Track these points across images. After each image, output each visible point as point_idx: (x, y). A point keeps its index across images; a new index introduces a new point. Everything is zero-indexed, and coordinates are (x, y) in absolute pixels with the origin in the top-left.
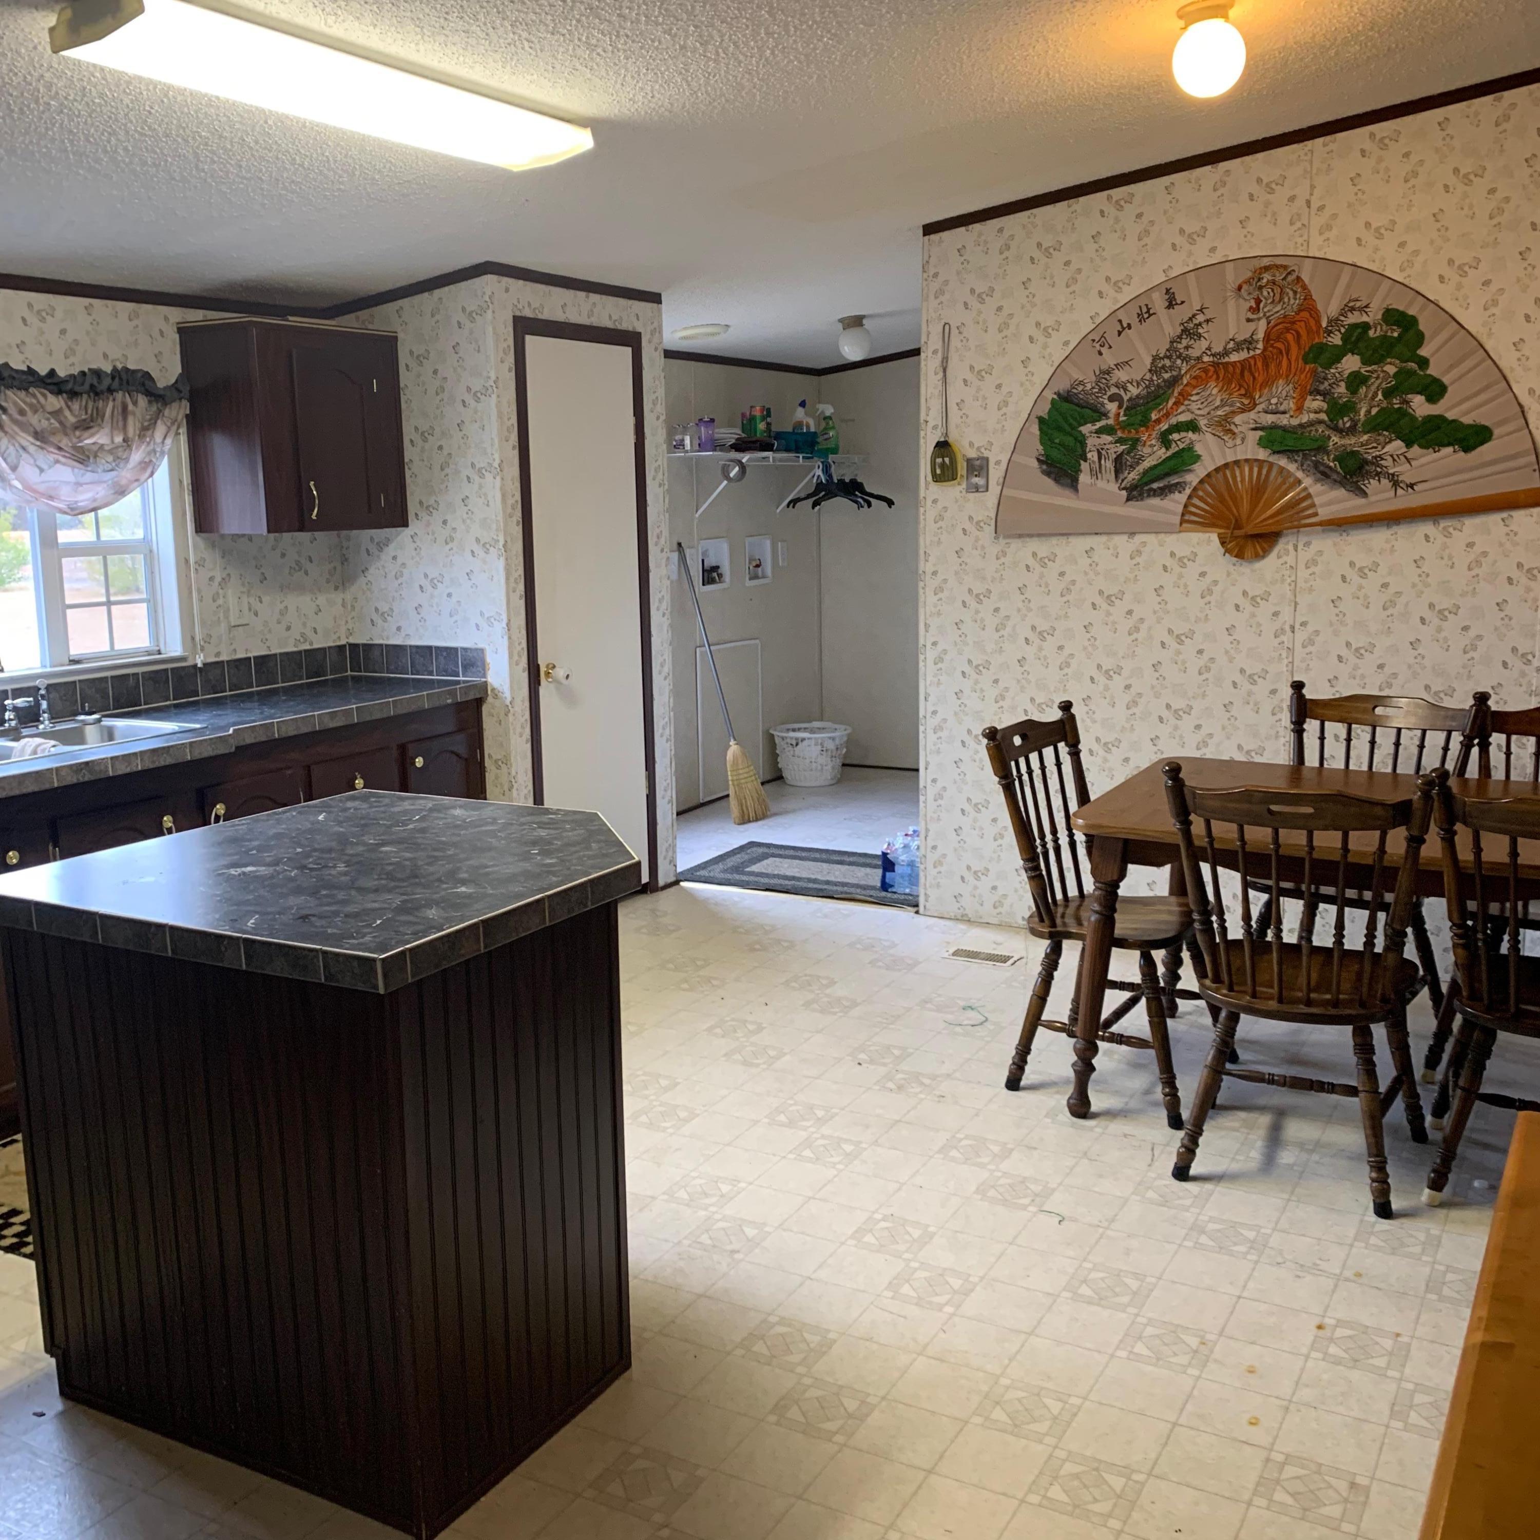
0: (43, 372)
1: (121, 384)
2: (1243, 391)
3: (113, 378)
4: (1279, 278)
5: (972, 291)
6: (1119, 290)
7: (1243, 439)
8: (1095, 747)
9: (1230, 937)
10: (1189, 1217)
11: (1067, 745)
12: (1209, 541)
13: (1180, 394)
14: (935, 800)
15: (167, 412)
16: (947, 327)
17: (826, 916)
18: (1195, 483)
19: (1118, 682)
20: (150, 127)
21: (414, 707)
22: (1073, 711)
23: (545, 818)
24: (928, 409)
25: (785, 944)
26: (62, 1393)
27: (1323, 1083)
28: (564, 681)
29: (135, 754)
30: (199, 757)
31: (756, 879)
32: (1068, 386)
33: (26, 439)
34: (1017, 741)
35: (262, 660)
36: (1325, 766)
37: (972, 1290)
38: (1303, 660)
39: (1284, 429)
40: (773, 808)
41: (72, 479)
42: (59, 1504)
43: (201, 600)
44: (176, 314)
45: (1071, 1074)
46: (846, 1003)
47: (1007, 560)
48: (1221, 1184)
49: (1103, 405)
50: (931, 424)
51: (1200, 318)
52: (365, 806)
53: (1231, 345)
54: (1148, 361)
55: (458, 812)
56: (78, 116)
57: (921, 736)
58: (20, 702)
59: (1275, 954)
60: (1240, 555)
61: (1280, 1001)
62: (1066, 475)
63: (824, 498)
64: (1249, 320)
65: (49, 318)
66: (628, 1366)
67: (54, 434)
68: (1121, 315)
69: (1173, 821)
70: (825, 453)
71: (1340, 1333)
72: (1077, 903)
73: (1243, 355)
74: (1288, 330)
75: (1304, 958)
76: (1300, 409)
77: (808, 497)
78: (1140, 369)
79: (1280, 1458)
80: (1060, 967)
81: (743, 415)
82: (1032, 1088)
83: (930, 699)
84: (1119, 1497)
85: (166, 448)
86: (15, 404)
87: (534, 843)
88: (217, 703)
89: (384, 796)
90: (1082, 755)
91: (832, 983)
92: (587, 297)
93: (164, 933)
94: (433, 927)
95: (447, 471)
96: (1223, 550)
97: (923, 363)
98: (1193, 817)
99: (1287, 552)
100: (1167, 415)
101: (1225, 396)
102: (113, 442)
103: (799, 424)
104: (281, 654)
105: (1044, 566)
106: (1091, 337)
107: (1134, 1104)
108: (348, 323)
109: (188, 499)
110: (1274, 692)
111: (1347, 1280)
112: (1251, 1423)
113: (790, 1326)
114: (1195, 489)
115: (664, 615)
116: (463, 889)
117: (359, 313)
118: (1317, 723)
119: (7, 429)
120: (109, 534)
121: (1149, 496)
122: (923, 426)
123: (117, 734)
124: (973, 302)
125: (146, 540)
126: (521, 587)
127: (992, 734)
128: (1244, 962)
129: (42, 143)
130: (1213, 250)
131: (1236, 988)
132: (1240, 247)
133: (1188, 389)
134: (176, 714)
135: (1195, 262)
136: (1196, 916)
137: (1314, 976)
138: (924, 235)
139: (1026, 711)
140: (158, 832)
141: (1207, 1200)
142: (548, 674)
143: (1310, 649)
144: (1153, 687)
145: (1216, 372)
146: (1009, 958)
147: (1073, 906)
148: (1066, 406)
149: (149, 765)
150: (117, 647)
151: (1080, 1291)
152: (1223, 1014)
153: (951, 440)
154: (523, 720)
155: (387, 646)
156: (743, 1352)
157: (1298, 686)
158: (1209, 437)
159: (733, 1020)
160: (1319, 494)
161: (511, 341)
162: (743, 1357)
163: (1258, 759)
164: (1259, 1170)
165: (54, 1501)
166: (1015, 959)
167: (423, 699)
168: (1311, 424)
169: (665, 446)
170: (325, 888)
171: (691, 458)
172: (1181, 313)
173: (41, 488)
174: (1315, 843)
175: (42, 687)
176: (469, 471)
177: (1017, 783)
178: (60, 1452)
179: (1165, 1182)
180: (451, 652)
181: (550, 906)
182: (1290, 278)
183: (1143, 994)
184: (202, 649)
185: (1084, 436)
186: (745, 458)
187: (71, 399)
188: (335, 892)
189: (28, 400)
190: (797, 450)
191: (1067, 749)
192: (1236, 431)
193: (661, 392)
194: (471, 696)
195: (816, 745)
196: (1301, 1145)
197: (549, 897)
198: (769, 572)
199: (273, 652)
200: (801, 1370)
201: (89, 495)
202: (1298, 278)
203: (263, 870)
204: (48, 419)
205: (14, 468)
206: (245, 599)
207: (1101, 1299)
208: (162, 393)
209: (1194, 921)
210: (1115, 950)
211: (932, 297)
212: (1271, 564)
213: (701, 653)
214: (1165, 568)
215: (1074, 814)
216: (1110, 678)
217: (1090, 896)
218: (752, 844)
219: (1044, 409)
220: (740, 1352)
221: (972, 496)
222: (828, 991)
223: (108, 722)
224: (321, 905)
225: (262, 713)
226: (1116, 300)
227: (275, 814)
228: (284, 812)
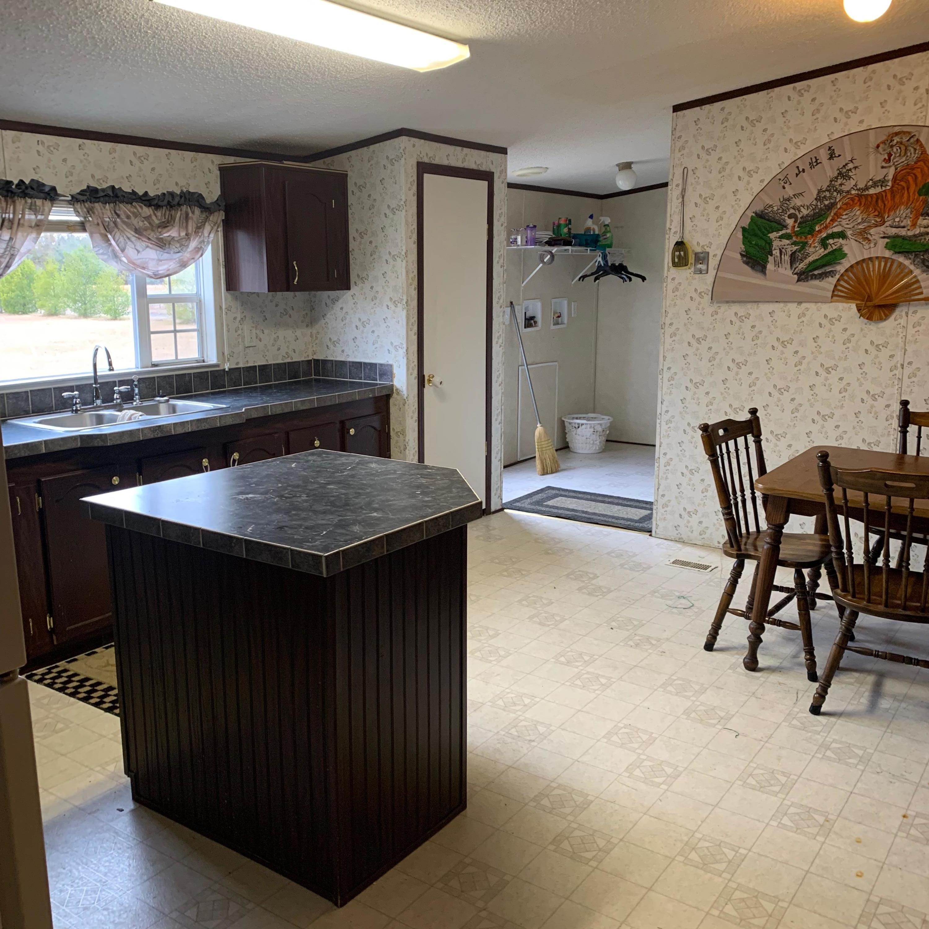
0: (141, 193)
1: (185, 201)
2: (876, 213)
3: (181, 197)
4: (905, 139)
5: (703, 147)
6: (798, 147)
7: (875, 244)
8: (770, 437)
9: (855, 562)
10: (820, 738)
11: (753, 436)
12: (850, 308)
13: (835, 214)
14: (665, 466)
15: (211, 218)
16: (686, 170)
17: (593, 535)
18: (842, 271)
19: (787, 396)
20: (205, 46)
21: (350, 399)
22: (758, 414)
23: (425, 472)
24: (672, 221)
25: (568, 551)
26: (134, 799)
27: (911, 659)
28: (440, 386)
29: (187, 422)
30: (224, 425)
31: (550, 510)
32: (762, 208)
33: (130, 233)
34: (721, 432)
35: (263, 368)
36: (921, 455)
37: (679, 776)
38: (908, 387)
39: (904, 238)
40: (562, 466)
41: (156, 257)
42: (130, 865)
43: (228, 331)
44: (218, 159)
45: (746, 643)
46: (605, 590)
47: (718, 317)
48: (841, 719)
49: (784, 221)
50: (673, 231)
51: (851, 166)
52: (319, 459)
53: (871, 183)
54: (815, 193)
55: (373, 465)
56: (164, 40)
57: (658, 426)
58: (123, 388)
59: (884, 576)
60: (870, 318)
61: (886, 606)
62: (759, 264)
63: (602, 275)
64: (883, 167)
65: (145, 161)
66: (464, 807)
67: (146, 230)
68: (798, 163)
69: (822, 488)
70: (604, 247)
71: (918, 821)
72: (755, 536)
73: (878, 190)
74: (909, 174)
75: (904, 580)
76: (914, 225)
77: (592, 274)
78: (810, 198)
79: (877, 900)
80: (742, 575)
81: (554, 224)
82: (721, 650)
83: (664, 403)
84: (770, 916)
85: (211, 239)
86: (125, 212)
87: (418, 487)
88: (236, 392)
89: (331, 454)
90: (762, 443)
91: (596, 577)
92: (462, 150)
93: (199, 533)
94: (356, 538)
95: (374, 256)
96: (859, 315)
97: (669, 192)
98: (835, 486)
99: (901, 317)
100: (826, 227)
101: (865, 216)
102: (180, 236)
103: (588, 229)
104: (274, 364)
105: (742, 321)
106: (778, 177)
107: (786, 664)
108: (319, 165)
109: (222, 270)
110: (888, 406)
111: (923, 786)
112: (858, 875)
113: (565, 790)
114: (842, 275)
115: (500, 346)
116: (375, 514)
117: (325, 159)
118: (916, 427)
119: (119, 227)
120: (177, 290)
121: (812, 279)
122: (668, 232)
123: (178, 409)
124: (703, 154)
125: (198, 294)
126: (415, 328)
127: (705, 428)
128: (864, 579)
129: (144, 56)
130: (861, 122)
131: (857, 596)
132: (880, 120)
133: (841, 211)
134: (212, 398)
135: (849, 130)
136: (833, 549)
137: (909, 590)
138: (674, 112)
139: (726, 413)
140: (199, 470)
141: (832, 728)
142: (429, 381)
143: (913, 379)
144: (809, 400)
145: (859, 200)
146: (709, 567)
147: (752, 538)
148: (760, 221)
149: (195, 429)
150: (179, 358)
151: (748, 781)
152: (847, 612)
153: (685, 241)
154: (413, 408)
155: (336, 361)
156: (535, 804)
157: (905, 403)
158: (853, 242)
159: (534, 596)
160: (924, 280)
161: (415, 178)
162: (535, 807)
163: (876, 449)
164: (867, 711)
165: (127, 863)
166: (712, 567)
167: (354, 394)
168: (921, 234)
169: (505, 242)
170: (294, 510)
171: (521, 250)
172: (838, 163)
173: (138, 262)
174: (915, 506)
175: (136, 380)
176: (387, 257)
177: (720, 459)
178: (131, 833)
179: (805, 715)
180: (373, 366)
181: (426, 527)
182: (912, 140)
183: (795, 594)
184: (229, 360)
185: (771, 240)
186: (554, 250)
187: (156, 209)
188: (300, 512)
189: (132, 210)
190: (587, 245)
191: (753, 439)
192: (871, 238)
193: (504, 210)
194: (384, 393)
195: (591, 428)
196: (895, 697)
197: (426, 522)
198: (566, 321)
199: (270, 363)
200: (570, 818)
201: (165, 267)
202: (918, 140)
203: (258, 497)
204: (143, 221)
205: (123, 250)
206: (254, 331)
207: (761, 787)
208: (209, 206)
209: (832, 552)
210: (778, 567)
211: (677, 151)
212: (889, 324)
213: (522, 369)
214: (820, 325)
215: (756, 481)
216: (782, 394)
217: (764, 532)
218: (549, 488)
219: (746, 223)
220: (533, 804)
221: (697, 276)
222: (594, 582)
223: (173, 402)
224: (291, 521)
225: (262, 400)
226: (796, 154)
227: (267, 462)
228: (272, 461)
